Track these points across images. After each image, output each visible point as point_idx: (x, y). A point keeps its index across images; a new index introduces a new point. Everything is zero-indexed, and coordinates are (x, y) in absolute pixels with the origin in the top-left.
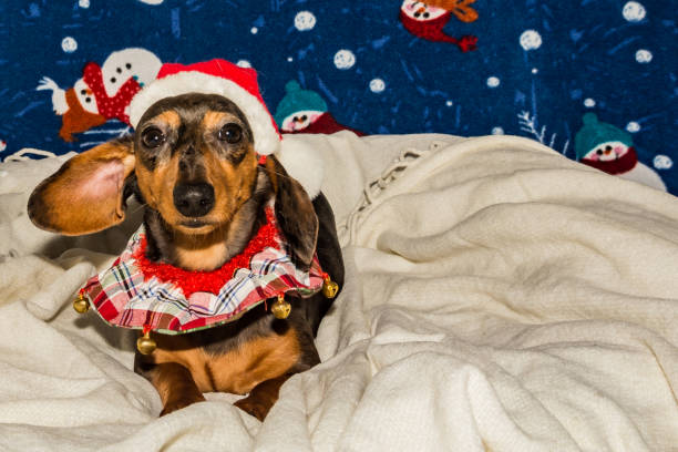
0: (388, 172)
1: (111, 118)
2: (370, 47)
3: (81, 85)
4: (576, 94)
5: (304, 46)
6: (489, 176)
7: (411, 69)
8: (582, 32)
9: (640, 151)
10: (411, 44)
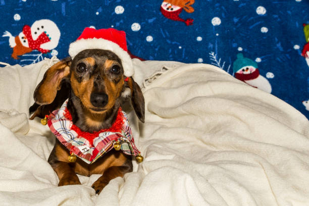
0: (153, 75)
1: (35, 49)
2: (147, 22)
3: (21, 35)
4: (234, 45)
5: (119, 21)
6: (196, 82)
7: (164, 32)
8: (239, 18)
9: (261, 70)
10: (165, 22)
